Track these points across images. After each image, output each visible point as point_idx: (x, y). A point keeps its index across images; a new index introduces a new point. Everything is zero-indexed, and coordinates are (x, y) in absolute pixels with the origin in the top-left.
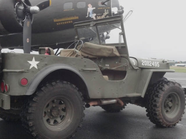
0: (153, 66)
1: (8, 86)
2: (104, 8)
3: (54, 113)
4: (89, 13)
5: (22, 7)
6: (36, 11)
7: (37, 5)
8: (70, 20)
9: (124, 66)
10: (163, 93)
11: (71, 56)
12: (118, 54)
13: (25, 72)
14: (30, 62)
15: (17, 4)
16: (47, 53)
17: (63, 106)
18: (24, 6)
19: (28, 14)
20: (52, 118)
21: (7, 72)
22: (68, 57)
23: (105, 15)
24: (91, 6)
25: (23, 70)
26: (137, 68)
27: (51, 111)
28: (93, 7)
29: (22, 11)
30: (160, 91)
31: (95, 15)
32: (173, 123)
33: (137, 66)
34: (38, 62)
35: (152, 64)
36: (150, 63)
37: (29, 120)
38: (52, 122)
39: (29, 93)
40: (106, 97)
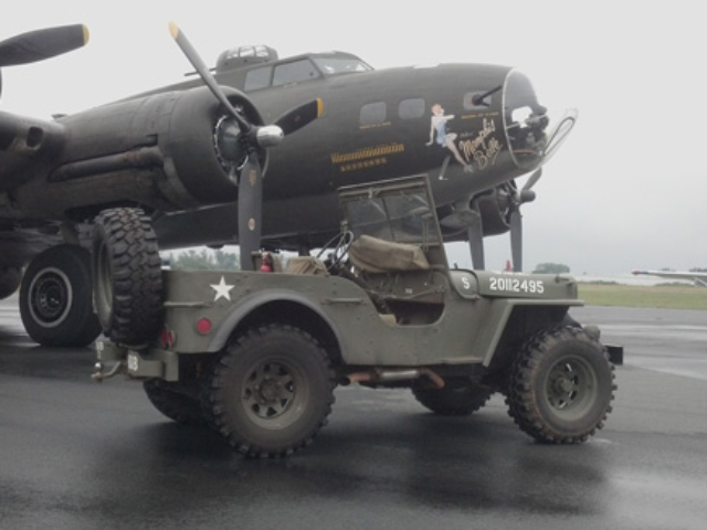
0: (523, 290)
1: (173, 335)
2: (481, 115)
3: (268, 392)
4: (436, 132)
5: (234, 130)
6: (273, 138)
7: (276, 120)
8: (380, 157)
9: (436, 292)
10: (541, 356)
11: (305, 272)
12: (423, 263)
13: (207, 307)
14: (215, 287)
15: (220, 121)
16: (267, 264)
17: (287, 378)
18: (241, 126)
19: (252, 148)
20: (265, 404)
21: (172, 308)
22: (301, 274)
23: (485, 136)
24: (442, 111)
25: (201, 303)
26: (473, 296)
27: (261, 388)
28: (446, 114)
29: (234, 140)
30: (534, 352)
31: (454, 136)
32: (578, 434)
33: (474, 293)
34: (230, 287)
35: (522, 286)
36: (513, 285)
37: (214, 403)
38: (264, 411)
39: (214, 347)
40: (387, 361)
